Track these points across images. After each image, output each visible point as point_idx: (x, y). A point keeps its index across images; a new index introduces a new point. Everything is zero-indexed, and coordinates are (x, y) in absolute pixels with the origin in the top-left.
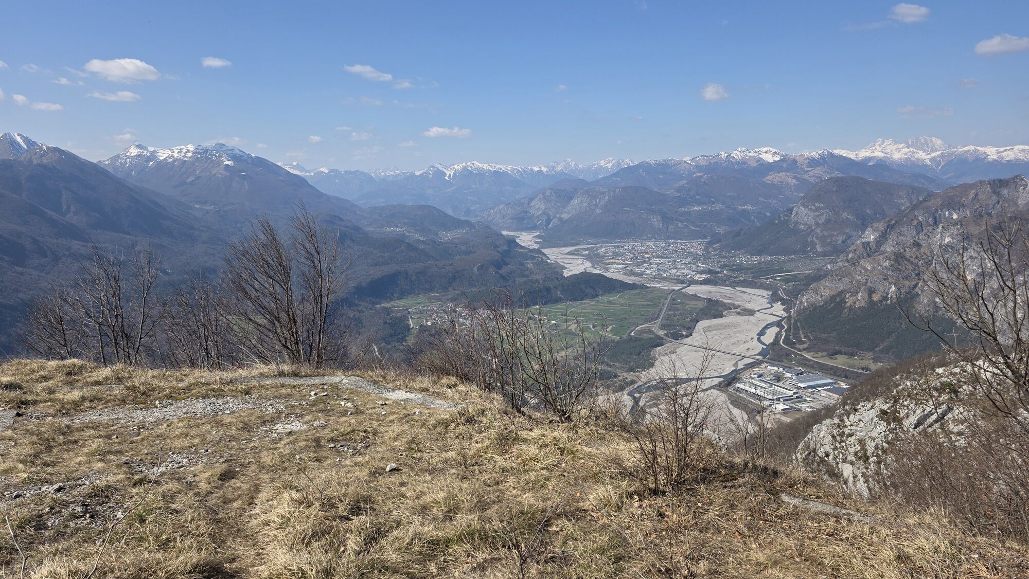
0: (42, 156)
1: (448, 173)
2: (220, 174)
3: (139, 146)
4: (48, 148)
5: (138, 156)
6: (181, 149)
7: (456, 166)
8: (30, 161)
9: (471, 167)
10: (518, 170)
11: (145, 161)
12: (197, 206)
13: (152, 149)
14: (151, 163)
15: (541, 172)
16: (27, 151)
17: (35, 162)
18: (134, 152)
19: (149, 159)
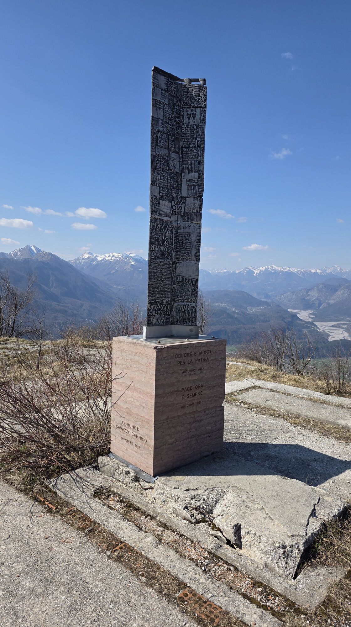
0: (43, 257)
1: (256, 272)
2: (128, 269)
3: (89, 253)
4: (46, 253)
5: (88, 258)
6: (110, 255)
7: (261, 268)
8: (37, 260)
9: (271, 269)
10: (301, 271)
11: (91, 261)
12: (115, 286)
13: (95, 255)
14: (94, 262)
15: (316, 273)
16: (36, 254)
17: (40, 260)
18: (86, 256)
19: (93, 260)
